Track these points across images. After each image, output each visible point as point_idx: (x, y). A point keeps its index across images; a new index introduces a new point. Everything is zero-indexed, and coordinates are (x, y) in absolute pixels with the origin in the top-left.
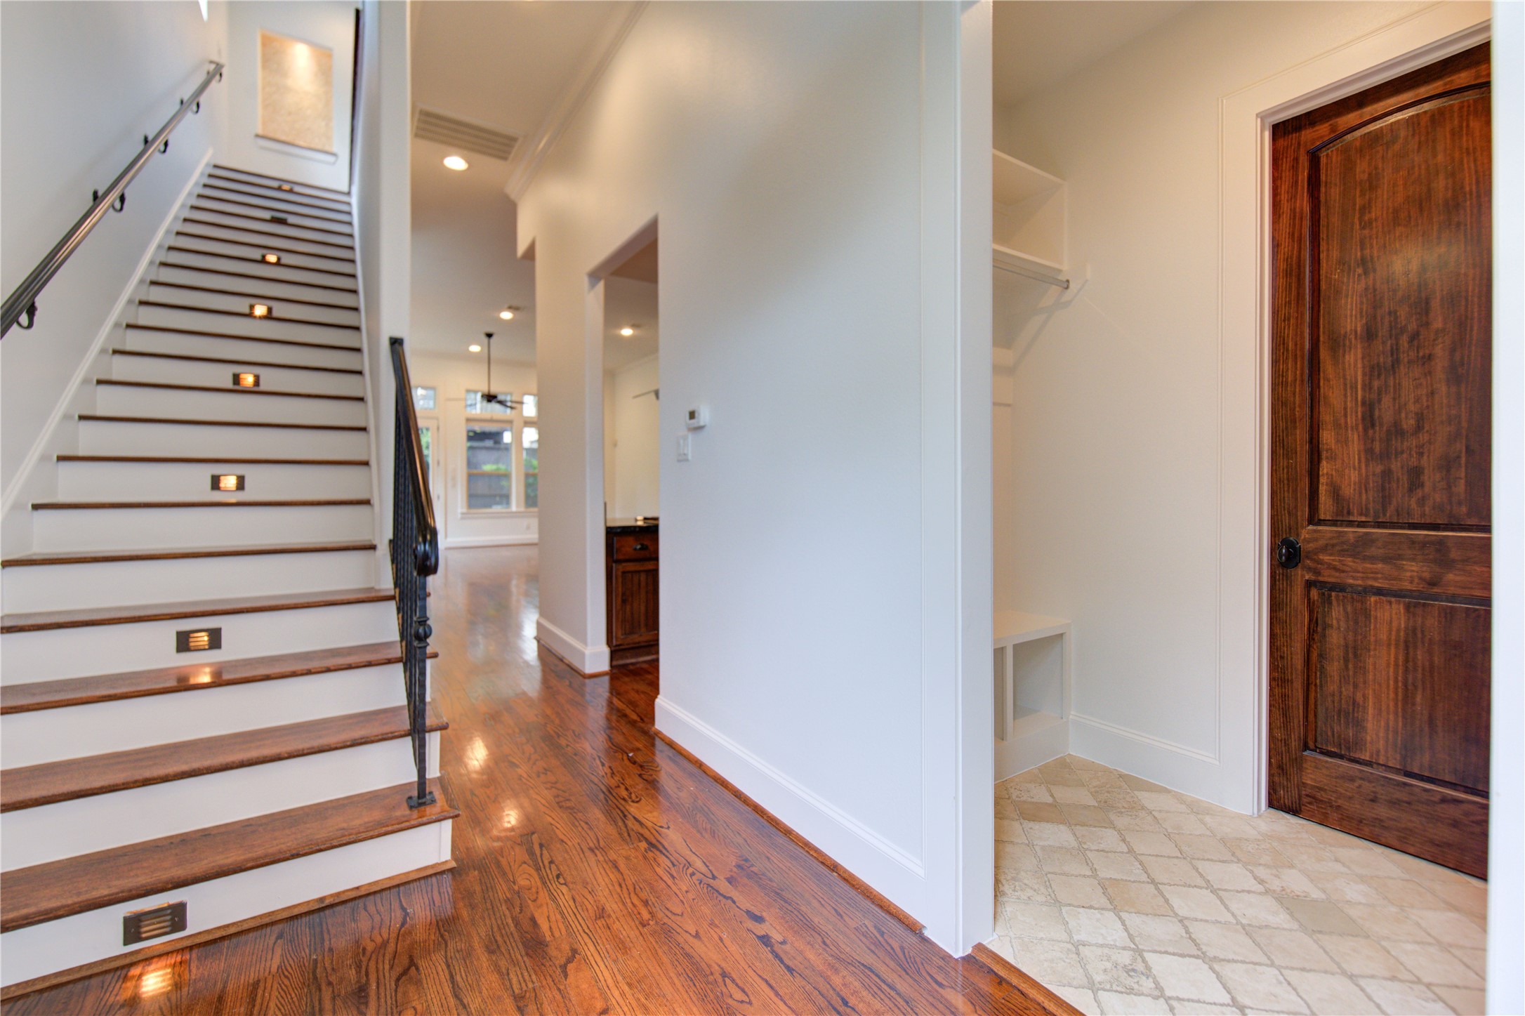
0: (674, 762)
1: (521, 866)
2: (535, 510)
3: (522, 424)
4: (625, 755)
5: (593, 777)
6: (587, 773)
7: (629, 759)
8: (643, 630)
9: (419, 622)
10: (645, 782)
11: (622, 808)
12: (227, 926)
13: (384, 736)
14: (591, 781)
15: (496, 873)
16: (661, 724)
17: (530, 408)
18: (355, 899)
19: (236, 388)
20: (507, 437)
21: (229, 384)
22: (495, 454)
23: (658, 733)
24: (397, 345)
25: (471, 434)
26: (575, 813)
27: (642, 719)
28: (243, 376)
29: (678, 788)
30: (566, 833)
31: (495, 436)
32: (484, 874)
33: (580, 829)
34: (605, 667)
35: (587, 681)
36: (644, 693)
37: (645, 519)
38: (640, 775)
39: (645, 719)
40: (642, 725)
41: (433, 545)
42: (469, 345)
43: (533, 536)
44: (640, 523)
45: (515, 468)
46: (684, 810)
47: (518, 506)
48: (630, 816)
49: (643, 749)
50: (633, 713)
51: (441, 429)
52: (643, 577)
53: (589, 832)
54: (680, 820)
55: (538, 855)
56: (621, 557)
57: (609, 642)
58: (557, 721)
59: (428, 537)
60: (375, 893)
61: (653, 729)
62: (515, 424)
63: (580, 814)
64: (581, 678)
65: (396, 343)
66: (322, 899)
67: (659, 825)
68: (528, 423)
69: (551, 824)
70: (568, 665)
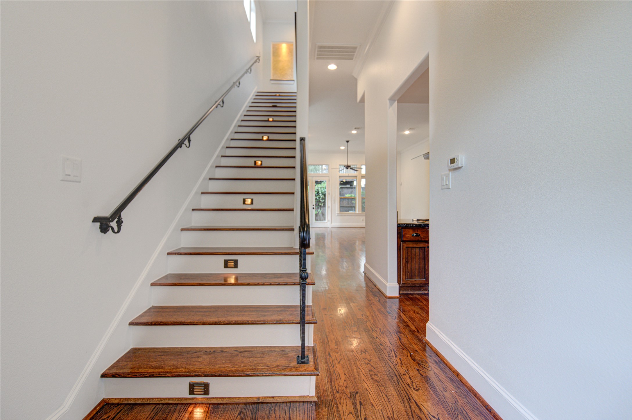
0: (440, 367)
1: (349, 414)
2: (364, 213)
3: (361, 177)
4: (408, 353)
5: (390, 363)
6: (387, 359)
7: (411, 356)
8: (417, 278)
9: (303, 271)
10: (421, 376)
11: (408, 392)
12: (223, 398)
13: (289, 322)
14: (389, 365)
15: (336, 414)
16: (429, 338)
17: (363, 171)
18: (271, 403)
19: (255, 166)
20: (355, 183)
21: (253, 165)
22: (350, 190)
23: (428, 343)
24: (303, 141)
25: (342, 183)
26: (380, 386)
27: (418, 331)
28: (257, 162)
29: (443, 388)
30: (374, 399)
31: (350, 183)
32: (330, 412)
33: (383, 399)
34: (397, 294)
35: (387, 300)
36: (418, 313)
37: (418, 220)
38: (418, 370)
39: (420, 331)
40: (418, 335)
41: (308, 233)
42: (340, 147)
43: (363, 224)
44: (415, 222)
45: (357, 195)
46: (449, 408)
47: (359, 211)
48: (412, 400)
49: (419, 351)
50: (413, 325)
51: (330, 181)
52: (417, 250)
53: (388, 403)
54: (447, 416)
55: (359, 410)
56: (405, 239)
57: (399, 282)
58: (372, 321)
59: (306, 229)
60: (280, 402)
61: (425, 339)
62: (358, 177)
63: (382, 388)
64: (384, 298)
65: (302, 139)
66: (258, 398)
67: (432, 414)
68: (363, 177)
69: (367, 390)
70: (378, 289)
